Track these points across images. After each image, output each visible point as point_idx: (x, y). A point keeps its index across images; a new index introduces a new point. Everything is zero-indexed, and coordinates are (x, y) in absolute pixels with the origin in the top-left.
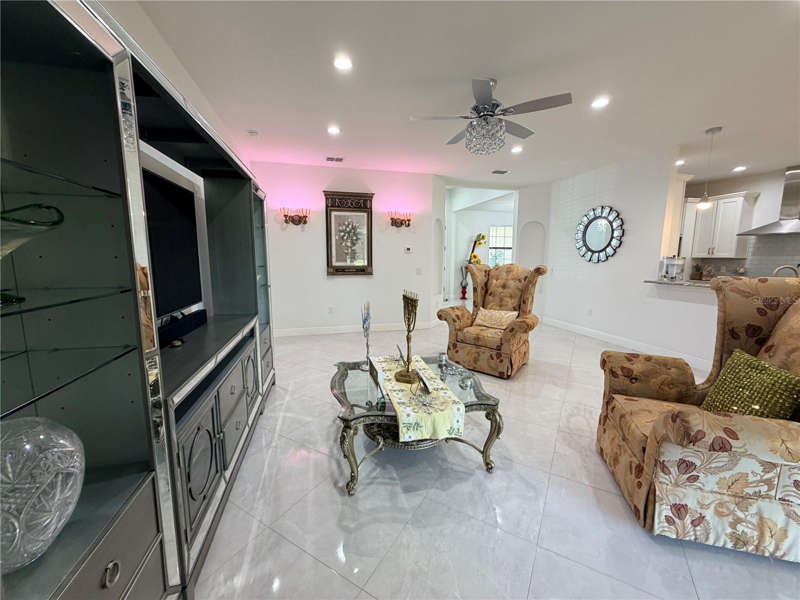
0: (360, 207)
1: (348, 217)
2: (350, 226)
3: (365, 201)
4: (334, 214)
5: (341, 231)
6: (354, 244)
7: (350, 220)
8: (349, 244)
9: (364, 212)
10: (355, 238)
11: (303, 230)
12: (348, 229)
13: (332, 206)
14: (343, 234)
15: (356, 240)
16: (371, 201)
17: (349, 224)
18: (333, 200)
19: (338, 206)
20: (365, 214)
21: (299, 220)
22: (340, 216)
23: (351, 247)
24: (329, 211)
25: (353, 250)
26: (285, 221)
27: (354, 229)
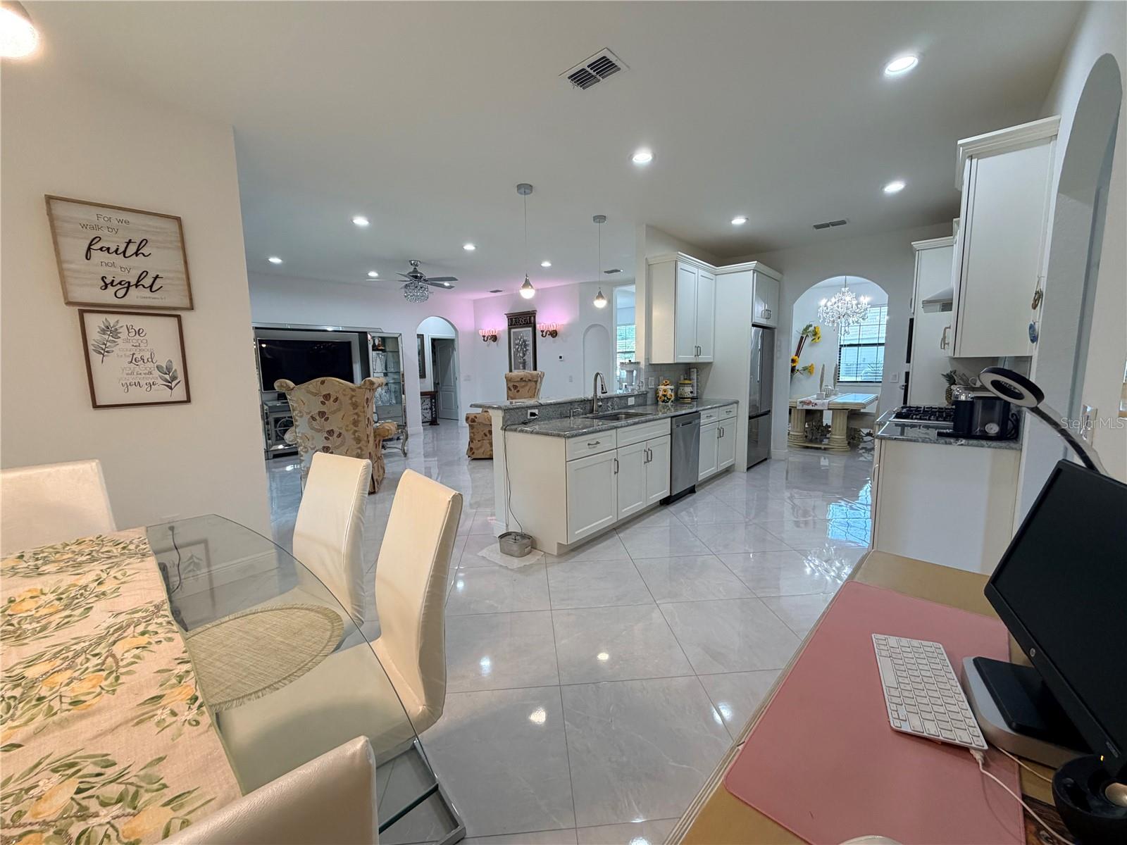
0: (527, 323)
1: (521, 332)
2: (522, 340)
3: (530, 317)
4: (513, 330)
6: (524, 355)
7: (521, 335)
8: (521, 355)
9: (530, 327)
10: (525, 349)
11: (497, 344)
12: (521, 343)
13: (511, 325)
14: (517, 346)
15: (526, 351)
16: (535, 317)
17: (521, 338)
18: (512, 321)
19: (515, 324)
20: (530, 329)
21: (494, 338)
22: (516, 332)
23: (523, 357)
24: (510, 329)
25: (524, 360)
26: (484, 340)
27: (524, 341)
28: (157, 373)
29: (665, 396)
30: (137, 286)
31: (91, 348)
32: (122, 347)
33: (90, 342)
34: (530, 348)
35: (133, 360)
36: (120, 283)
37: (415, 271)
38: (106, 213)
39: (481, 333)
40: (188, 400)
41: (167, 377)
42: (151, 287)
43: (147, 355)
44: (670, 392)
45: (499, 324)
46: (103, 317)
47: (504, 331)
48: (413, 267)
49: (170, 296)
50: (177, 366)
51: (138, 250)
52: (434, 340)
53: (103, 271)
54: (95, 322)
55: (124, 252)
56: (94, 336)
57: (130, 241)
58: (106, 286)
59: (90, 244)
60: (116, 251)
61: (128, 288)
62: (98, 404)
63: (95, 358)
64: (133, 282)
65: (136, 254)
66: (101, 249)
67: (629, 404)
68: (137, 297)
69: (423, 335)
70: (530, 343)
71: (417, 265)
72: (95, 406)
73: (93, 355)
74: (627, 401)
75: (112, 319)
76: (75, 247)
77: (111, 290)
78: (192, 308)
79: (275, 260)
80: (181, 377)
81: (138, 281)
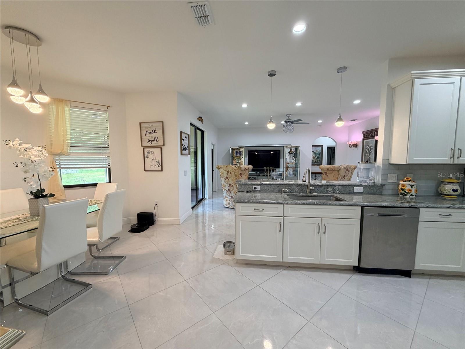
0: (373, 136)
1: (368, 142)
2: (369, 146)
3: (375, 132)
4: (365, 141)
5: (366, 149)
6: (370, 155)
7: (369, 143)
8: (368, 155)
10: (370, 151)
12: (368, 148)
13: (364, 138)
14: (367, 150)
15: (371, 152)
16: (377, 132)
17: (369, 145)
19: (366, 137)
20: (374, 139)
21: (356, 146)
22: (366, 142)
23: (369, 156)
24: (363, 140)
25: (369, 158)
26: (350, 147)
27: (371, 147)
28: (156, 163)
29: (403, 190)
30: (154, 141)
31: (145, 157)
32: (150, 156)
33: (145, 155)
34: (373, 151)
35: (152, 160)
36: (151, 141)
37: (289, 119)
38: (149, 124)
39: (349, 143)
40: (162, 170)
41: (158, 164)
42: (156, 141)
43: (155, 159)
44: (409, 187)
45: (358, 138)
46: (147, 149)
47: (361, 141)
48: (288, 117)
49: (160, 143)
50: (160, 161)
51: (155, 131)
52: (329, 148)
53: (148, 138)
54: (146, 150)
55: (152, 133)
56: (146, 154)
57: (153, 130)
58: (148, 142)
59: (146, 132)
60: (150, 133)
61: (152, 142)
62: (146, 170)
63: (146, 159)
64: (153, 140)
65: (154, 133)
66: (148, 133)
67: (354, 192)
68: (154, 143)
69: (323, 146)
70: (373, 148)
71: (289, 116)
72: (145, 170)
73: (145, 158)
74: (353, 189)
75: (149, 149)
76: (144, 133)
77: (149, 142)
78: (164, 145)
79: (247, 123)
80: (161, 164)
81: (154, 139)
